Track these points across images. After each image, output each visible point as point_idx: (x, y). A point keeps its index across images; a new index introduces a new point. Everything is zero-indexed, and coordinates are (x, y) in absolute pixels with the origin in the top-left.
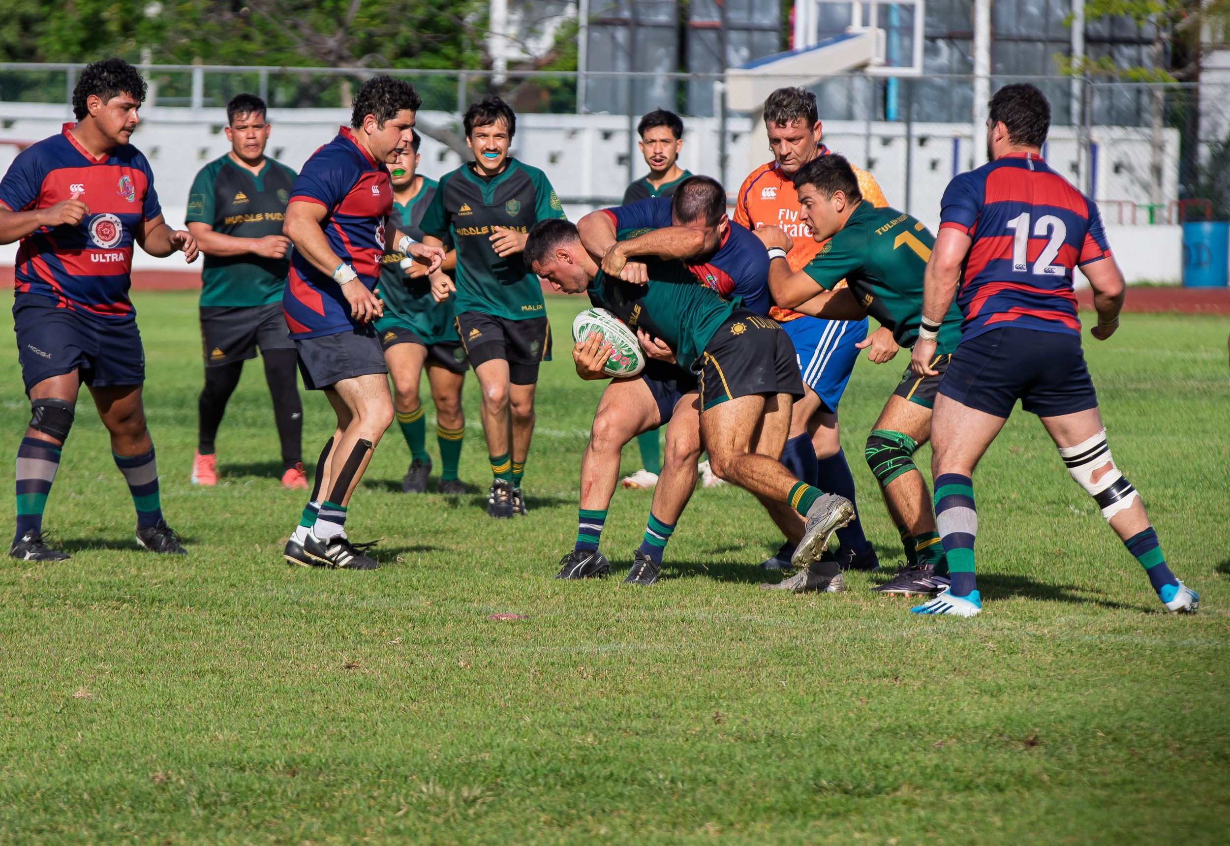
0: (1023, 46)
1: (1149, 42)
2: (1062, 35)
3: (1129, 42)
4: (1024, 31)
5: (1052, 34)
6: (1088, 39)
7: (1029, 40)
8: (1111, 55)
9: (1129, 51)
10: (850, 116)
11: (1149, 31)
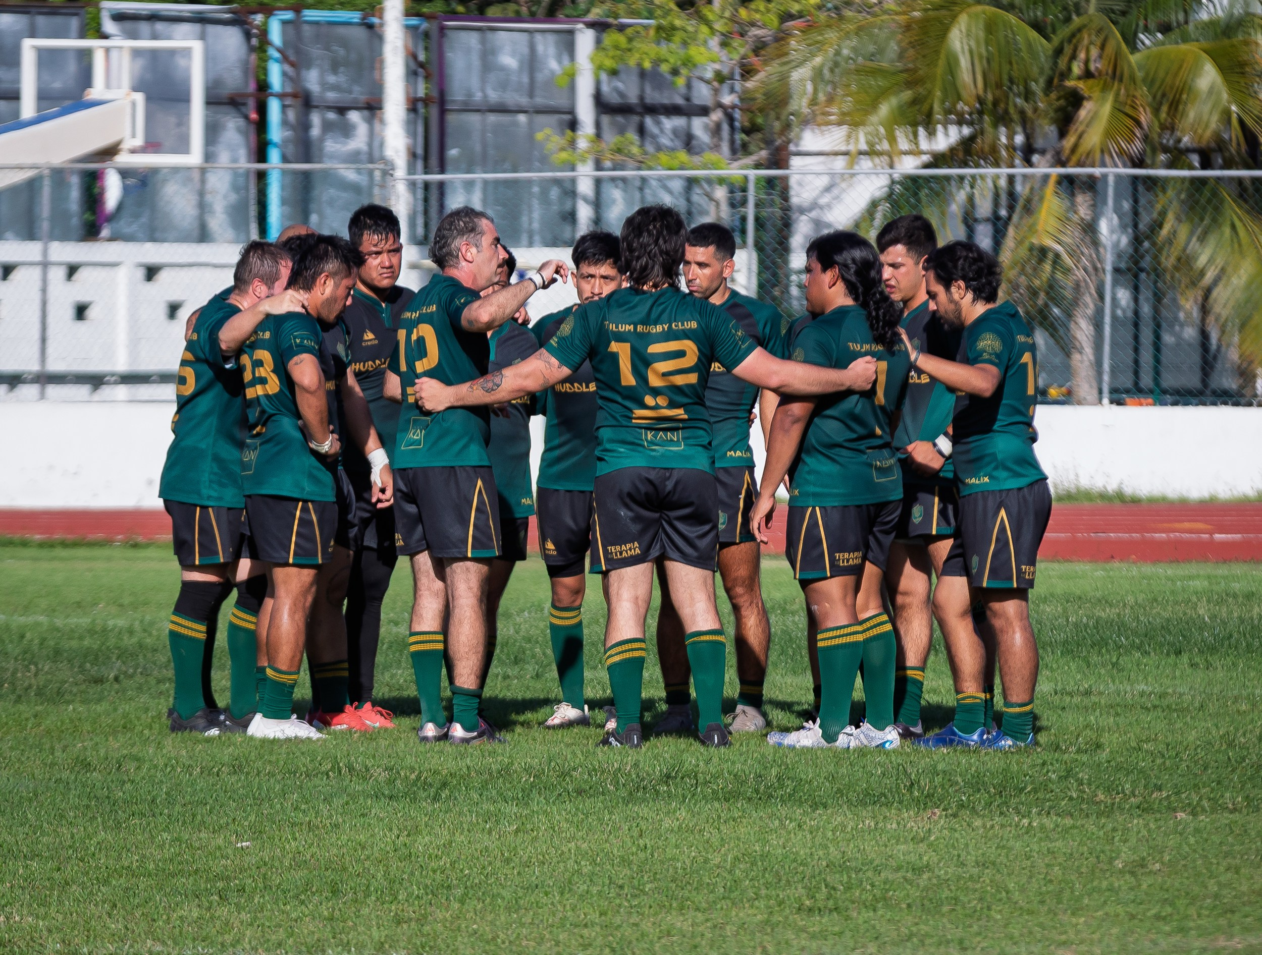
0: (492, 118)
1: (704, 111)
2: (561, 101)
3: (673, 110)
4: (493, 96)
5: (539, 101)
6: (602, 105)
7: (501, 109)
8: (642, 131)
9: (670, 123)
10: (203, 236)
11: (703, 94)
